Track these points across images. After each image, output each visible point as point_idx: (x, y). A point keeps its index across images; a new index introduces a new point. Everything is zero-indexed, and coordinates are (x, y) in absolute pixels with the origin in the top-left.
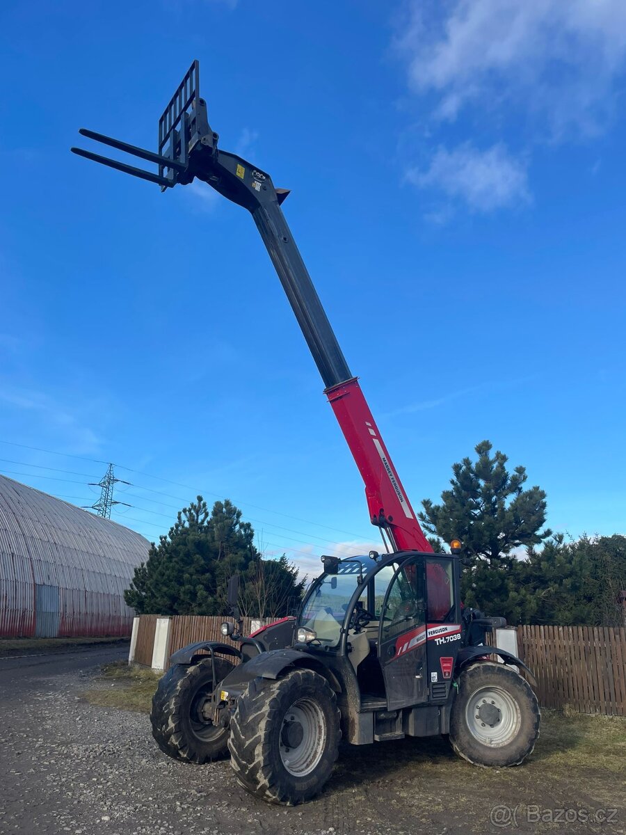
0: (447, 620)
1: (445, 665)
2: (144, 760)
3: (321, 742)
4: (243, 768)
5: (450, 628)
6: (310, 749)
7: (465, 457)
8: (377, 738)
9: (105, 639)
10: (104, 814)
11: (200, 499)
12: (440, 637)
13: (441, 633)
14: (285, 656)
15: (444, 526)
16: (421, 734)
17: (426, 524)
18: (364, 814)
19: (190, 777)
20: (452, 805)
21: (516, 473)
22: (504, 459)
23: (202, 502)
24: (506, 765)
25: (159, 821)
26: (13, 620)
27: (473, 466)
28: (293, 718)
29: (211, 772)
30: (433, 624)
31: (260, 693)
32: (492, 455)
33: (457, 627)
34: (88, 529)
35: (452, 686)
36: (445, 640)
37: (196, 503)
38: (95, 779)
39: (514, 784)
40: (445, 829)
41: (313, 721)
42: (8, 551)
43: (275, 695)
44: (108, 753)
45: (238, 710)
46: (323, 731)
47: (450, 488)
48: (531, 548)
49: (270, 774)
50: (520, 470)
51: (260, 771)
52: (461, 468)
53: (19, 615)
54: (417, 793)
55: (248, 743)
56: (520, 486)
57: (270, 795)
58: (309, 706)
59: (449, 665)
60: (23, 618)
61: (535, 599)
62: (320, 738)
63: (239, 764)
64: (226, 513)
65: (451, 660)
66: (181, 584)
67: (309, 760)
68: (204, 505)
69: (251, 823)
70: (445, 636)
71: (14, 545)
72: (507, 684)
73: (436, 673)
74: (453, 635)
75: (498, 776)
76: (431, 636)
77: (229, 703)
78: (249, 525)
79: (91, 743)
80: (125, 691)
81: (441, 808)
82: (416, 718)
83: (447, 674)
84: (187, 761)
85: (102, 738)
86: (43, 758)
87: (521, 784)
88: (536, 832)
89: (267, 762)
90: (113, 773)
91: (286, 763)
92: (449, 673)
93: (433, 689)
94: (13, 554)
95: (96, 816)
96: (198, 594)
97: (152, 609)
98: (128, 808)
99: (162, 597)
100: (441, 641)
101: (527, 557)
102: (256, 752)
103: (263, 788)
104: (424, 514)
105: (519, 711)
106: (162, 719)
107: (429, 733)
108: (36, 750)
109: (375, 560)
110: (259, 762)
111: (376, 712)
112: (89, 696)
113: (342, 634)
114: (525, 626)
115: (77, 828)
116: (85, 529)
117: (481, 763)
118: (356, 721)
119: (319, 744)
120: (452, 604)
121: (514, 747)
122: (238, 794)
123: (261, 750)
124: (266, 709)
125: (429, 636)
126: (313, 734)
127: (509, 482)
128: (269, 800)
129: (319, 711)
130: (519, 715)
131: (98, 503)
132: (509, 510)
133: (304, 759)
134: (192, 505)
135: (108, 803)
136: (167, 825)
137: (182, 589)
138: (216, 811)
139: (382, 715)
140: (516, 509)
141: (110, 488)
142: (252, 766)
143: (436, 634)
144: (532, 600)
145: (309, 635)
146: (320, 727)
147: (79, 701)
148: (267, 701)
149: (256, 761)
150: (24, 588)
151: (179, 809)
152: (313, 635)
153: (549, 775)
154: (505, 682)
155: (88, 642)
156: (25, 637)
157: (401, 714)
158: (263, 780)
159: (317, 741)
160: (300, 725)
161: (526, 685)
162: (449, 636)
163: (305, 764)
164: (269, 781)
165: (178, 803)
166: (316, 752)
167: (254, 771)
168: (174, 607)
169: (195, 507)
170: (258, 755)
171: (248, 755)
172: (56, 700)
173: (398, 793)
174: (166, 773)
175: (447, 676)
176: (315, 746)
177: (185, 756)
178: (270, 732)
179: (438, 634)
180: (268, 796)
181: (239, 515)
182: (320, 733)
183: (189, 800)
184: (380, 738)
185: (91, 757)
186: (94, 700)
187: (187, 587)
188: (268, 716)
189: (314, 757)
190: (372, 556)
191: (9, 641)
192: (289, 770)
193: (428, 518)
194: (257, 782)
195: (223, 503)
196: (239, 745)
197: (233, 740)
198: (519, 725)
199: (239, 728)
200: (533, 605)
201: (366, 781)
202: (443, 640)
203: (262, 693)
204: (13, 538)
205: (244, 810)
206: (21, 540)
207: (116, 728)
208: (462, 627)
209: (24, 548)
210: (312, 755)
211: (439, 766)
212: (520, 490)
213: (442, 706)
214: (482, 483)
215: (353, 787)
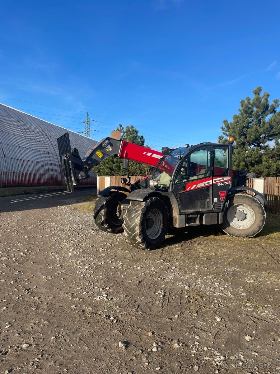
0: (224, 175)
1: (221, 195)
2: (93, 232)
3: (161, 226)
4: (130, 235)
5: (225, 179)
6: (156, 229)
7: (247, 97)
8: (187, 225)
9: (91, 186)
10: (70, 252)
11: (121, 126)
12: (220, 183)
13: (220, 181)
14: (146, 192)
15: (233, 132)
16: (208, 224)
17: (224, 132)
18: (178, 255)
19: (109, 238)
20: (219, 253)
21: (273, 103)
22: (268, 95)
23: (122, 127)
24: (246, 237)
25: (91, 255)
26: (53, 179)
27: (251, 101)
28: (149, 216)
29: (118, 237)
30: (217, 177)
31: (136, 206)
32: (262, 95)
33: (229, 178)
34: (79, 142)
35: (225, 204)
36: (222, 184)
37: (119, 128)
38: (71, 239)
39: (250, 245)
40: (212, 262)
41: (157, 218)
42: (46, 151)
43: (144, 206)
44: (79, 229)
45: (127, 212)
46: (162, 222)
47: (238, 113)
48: (277, 141)
49: (142, 238)
50: (276, 102)
51: (138, 236)
52: (244, 102)
53: (55, 177)
54: (205, 247)
55: (132, 225)
56: (275, 110)
57: (142, 246)
58: (156, 212)
59: (224, 195)
60: (57, 178)
61: (276, 165)
62: (160, 225)
63: (128, 233)
64: (132, 132)
65: (225, 193)
66: (114, 163)
67: (156, 233)
68: (123, 128)
69: (129, 257)
70: (222, 182)
71: (49, 149)
72: (248, 203)
73: (217, 198)
74: (226, 182)
75: (244, 241)
76: (215, 182)
77: (123, 210)
78: (142, 137)
79: (73, 225)
80: (92, 205)
81: (213, 254)
82: (206, 217)
83: (222, 199)
84: (110, 232)
85: (78, 223)
86: (53, 231)
87: (254, 245)
88: (255, 266)
89: (141, 233)
90: (78, 237)
91: (148, 234)
92: (223, 198)
93: (215, 205)
94: (48, 152)
95: (66, 253)
96: (121, 167)
97: (104, 174)
98: (80, 250)
99: (107, 169)
100: (220, 184)
101: (275, 145)
102: (136, 229)
103: (139, 243)
104: (224, 127)
105: (254, 214)
106: (99, 217)
107: (213, 223)
108: (51, 227)
109: (188, 148)
110: (138, 232)
111: (187, 215)
112: (78, 207)
113: (171, 182)
114: (269, 178)
115: (58, 258)
116: (78, 142)
117: (234, 235)
118: (178, 218)
119: (160, 227)
120: (227, 168)
121: (251, 230)
122: (127, 245)
123: (138, 228)
124: (140, 212)
125: (214, 182)
126: (157, 223)
127: (269, 108)
128: (141, 248)
129: (161, 214)
130: (254, 216)
131: (84, 130)
132: (267, 122)
133: (154, 233)
134: (117, 128)
135: (73, 248)
136: (94, 257)
137: (114, 165)
138: (116, 252)
139: (190, 216)
140: (271, 122)
141: (88, 123)
142: (134, 234)
143: (218, 182)
144: (274, 166)
145: (155, 183)
146: (161, 220)
147: (74, 209)
148: (141, 209)
149: (136, 232)
150: (55, 166)
151: (101, 251)
152: (156, 183)
153: (269, 241)
154: (247, 202)
155: (84, 187)
156: (58, 185)
157: (199, 215)
158: (139, 240)
159: (159, 226)
160: (152, 219)
161: (258, 203)
162: (225, 182)
163: (154, 235)
164: (142, 240)
165: (101, 248)
166: (159, 230)
167: (135, 236)
168: (112, 173)
169: (119, 129)
170: (137, 230)
171: (133, 230)
172: (65, 209)
173: (196, 247)
174: (100, 237)
175: (223, 200)
176: (159, 228)
177: (110, 231)
178: (142, 221)
179: (219, 181)
180: (141, 246)
181: (137, 132)
182: (161, 223)
183: (106, 247)
184: (188, 225)
185: (72, 230)
186: (80, 209)
187: (116, 164)
188: (141, 215)
189: (158, 232)
190: (186, 146)
191: (52, 187)
192: (149, 236)
193: (225, 129)
194: (136, 240)
195: (130, 127)
196: (128, 227)
197: (125, 224)
198: (254, 220)
199: (128, 220)
200: (275, 168)
201: (183, 242)
202: (221, 184)
203: (138, 206)
204: (48, 146)
205: (127, 251)
206: (51, 146)
207: (85, 219)
208: (231, 178)
209: (52, 150)
210: (157, 231)
211: (217, 236)
212: (275, 112)
213: (219, 212)
214: (255, 109)
215: (177, 244)
